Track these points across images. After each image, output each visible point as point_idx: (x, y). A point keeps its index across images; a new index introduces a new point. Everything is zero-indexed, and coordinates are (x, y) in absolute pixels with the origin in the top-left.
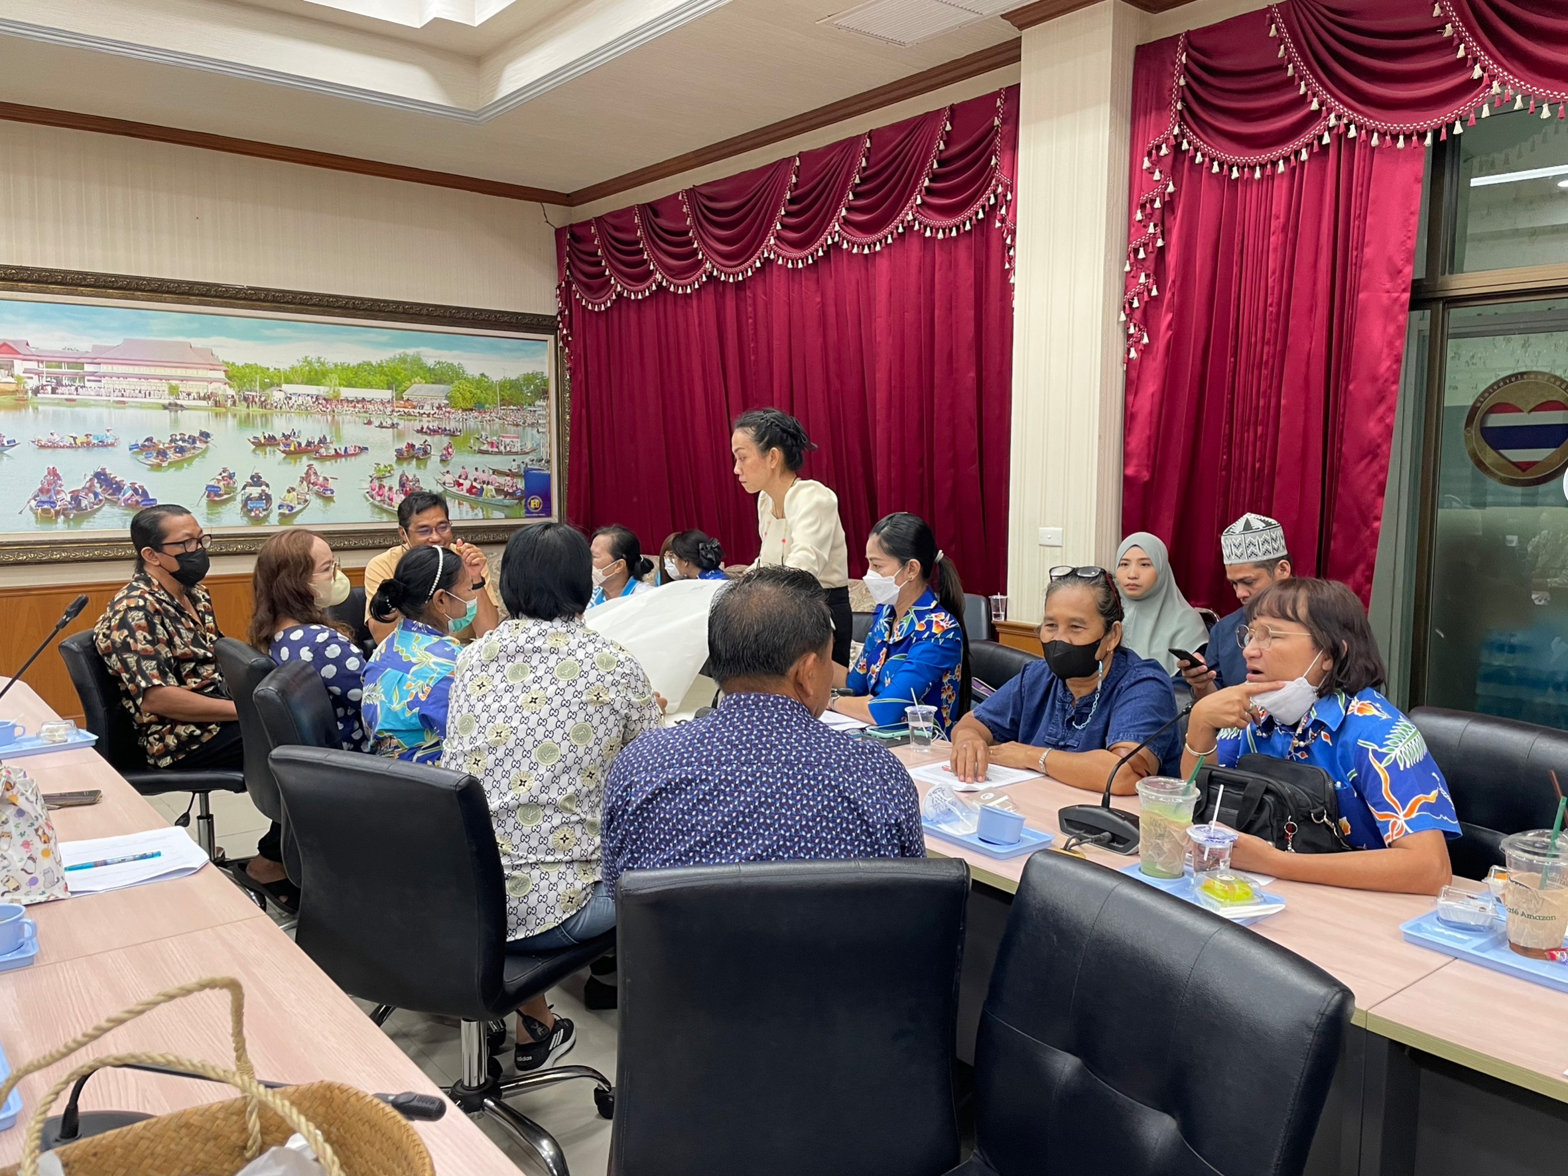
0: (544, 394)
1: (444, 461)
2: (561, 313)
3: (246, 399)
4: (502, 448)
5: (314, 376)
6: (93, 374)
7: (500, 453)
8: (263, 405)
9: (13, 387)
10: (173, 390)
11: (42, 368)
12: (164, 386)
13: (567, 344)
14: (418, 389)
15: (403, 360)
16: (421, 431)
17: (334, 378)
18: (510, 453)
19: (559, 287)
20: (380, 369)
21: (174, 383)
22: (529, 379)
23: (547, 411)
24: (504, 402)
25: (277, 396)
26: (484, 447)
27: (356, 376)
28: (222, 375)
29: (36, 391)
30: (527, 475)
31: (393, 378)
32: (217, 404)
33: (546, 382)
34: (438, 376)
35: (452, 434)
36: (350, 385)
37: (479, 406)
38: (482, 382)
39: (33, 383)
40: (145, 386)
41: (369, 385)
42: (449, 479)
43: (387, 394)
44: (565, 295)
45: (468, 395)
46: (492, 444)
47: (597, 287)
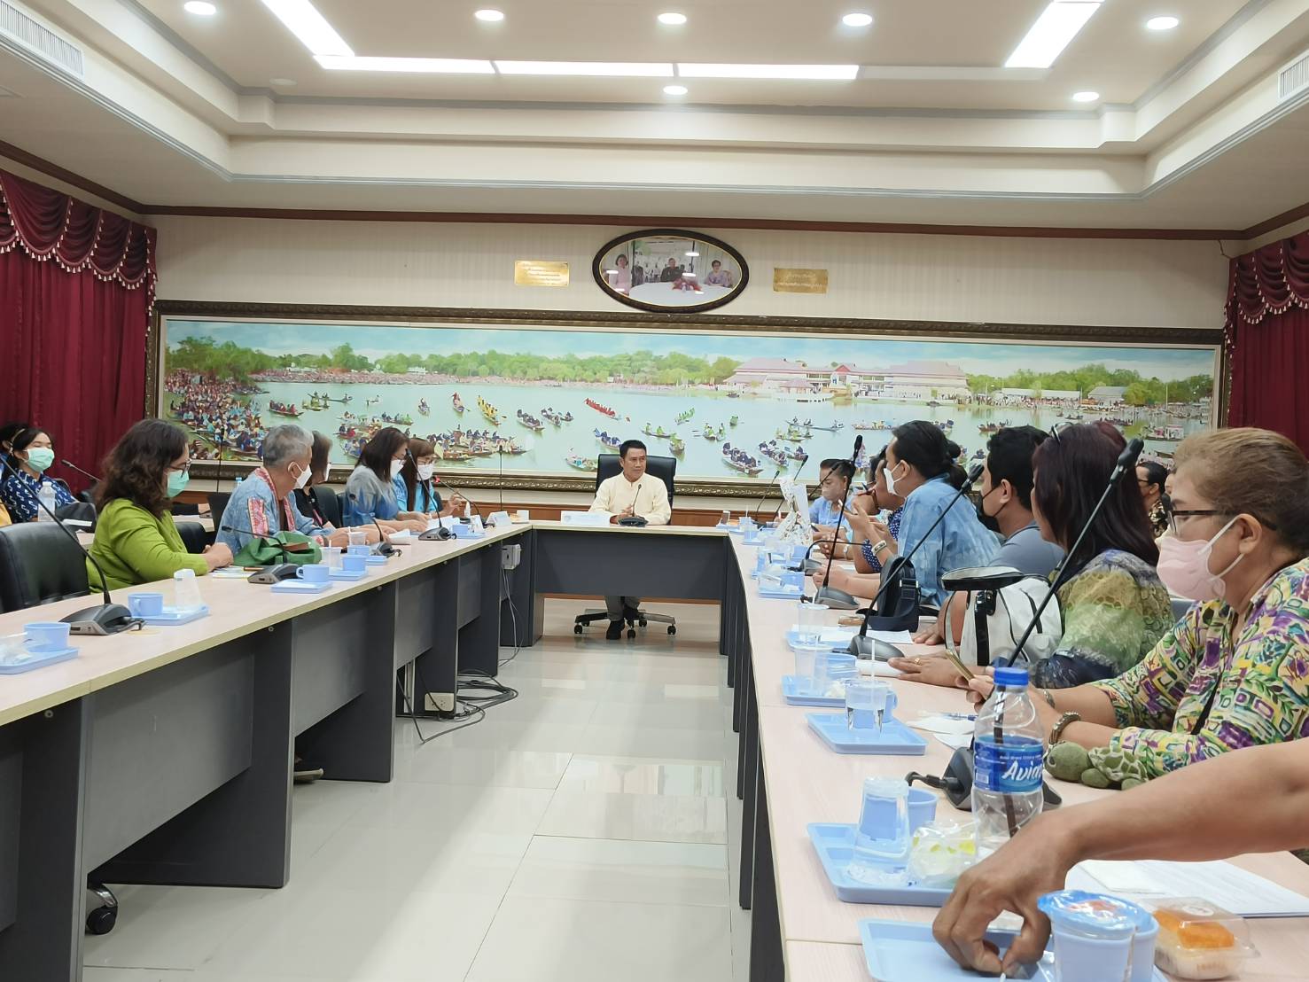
0: (1209, 393)
2: (1227, 327)
3: (978, 399)
4: (1167, 436)
5: (1025, 382)
6: (889, 383)
7: (1165, 439)
8: (989, 403)
9: (844, 392)
10: (934, 393)
11: (862, 380)
12: (929, 390)
13: (1231, 351)
14: (1101, 391)
15: (1090, 369)
17: (1038, 383)
18: (1174, 439)
19: (1227, 306)
20: (1072, 376)
21: (934, 388)
22: (1195, 381)
23: (1210, 406)
24: (1171, 399)
25: (998, 396)
26: (1151, 435)
27: (1054, 382)
28: (964, 383)
29: (857, 394)
31: (1081, 383)
32: (960, 402)
33: (1211, 383)
34: (1116, 380)
35: (1124, 423)
36: (1049, 389)
37: (1149, 403)
38: (1153, 384)
39: (855, 390)
40: (918, 390)
41: (1063, 388)
43: (1076, 394)
44: (1232, 311)
45: (1141, 394)
46: (1158, 432)
47: (1254, 306)
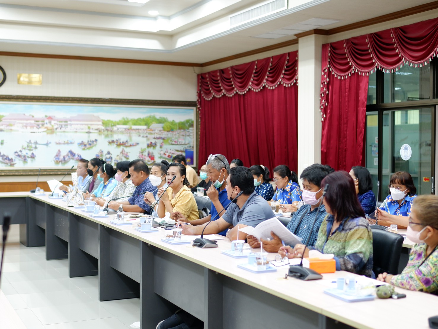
0: (192, 125)
1: (161, 147)
2: (198, 100)
3: (107, 130)
5: (125, 122)
6: (70, 124)
7: (178, 144)
8: (111, 131)
9: (51, 128)
10: (89, 128)
11: (58, 123)
12: (87, 127)
13: (199, 110)
14: (155, 126)
15: (150, 117)
16: (154, 138)
17: (131, 123)
18: (181, 144)
19: (197, 93)
20: (143, 120)
21: (89, 126)
22: (188, 121)
23: (193, 131)
24: (180, 128)
25: (115, 129)
26: (173, 143)
27: (137, 122)
28: (101, 123)
29: (56, 129)
30: (186, 151)
31: (147, 123)
32: (100, 131)
33: (193, 122)
34: (160, 121)
35: (163, 139)
36: (135, 125)
37: (172, 130)
38: (173, 123)
39: (55, 127)
40: (82, 127)
41: (140, 125)
42: (162, 153)
43: (145, 127)
44: (199, 95)
45: (169, 127)
46: (175, 142)
47: (208, 93)
